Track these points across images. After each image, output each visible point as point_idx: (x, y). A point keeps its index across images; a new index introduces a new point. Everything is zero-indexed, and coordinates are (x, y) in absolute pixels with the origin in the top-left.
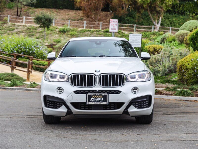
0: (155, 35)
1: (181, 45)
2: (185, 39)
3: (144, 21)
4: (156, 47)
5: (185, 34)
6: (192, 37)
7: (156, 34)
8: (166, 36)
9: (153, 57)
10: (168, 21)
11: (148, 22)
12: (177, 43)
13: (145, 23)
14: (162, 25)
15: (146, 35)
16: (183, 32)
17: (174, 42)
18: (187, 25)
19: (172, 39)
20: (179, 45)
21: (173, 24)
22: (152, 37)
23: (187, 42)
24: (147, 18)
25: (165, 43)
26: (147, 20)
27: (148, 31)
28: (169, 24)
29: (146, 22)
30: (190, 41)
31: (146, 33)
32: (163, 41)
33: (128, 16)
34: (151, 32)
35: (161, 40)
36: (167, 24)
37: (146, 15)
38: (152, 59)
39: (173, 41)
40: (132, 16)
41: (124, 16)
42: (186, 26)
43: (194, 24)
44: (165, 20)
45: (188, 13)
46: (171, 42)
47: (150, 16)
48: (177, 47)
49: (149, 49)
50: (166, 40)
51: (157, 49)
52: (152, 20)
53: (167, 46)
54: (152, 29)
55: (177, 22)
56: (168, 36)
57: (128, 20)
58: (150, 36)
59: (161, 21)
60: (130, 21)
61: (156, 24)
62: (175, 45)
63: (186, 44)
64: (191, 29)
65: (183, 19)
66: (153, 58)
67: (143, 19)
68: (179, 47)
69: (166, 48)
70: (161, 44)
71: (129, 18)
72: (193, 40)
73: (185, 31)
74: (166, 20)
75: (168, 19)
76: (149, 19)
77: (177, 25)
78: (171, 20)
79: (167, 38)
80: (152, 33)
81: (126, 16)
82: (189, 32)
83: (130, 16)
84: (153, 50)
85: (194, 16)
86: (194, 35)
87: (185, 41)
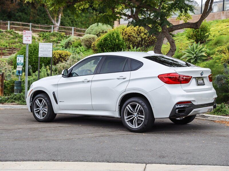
0: (56, 37)
1: (88, 51)
2: (93, 44)
3: (40, 18)
4: (62, 53)
5: (91, 39)
6: (100, 43)
7: (57, 35)
8: (71, 40)
9: (61, 65)
10: (68, 19)
11: (45, 20)
12: (84, 48)
13: (41, 20)
14: (62, 24)
15: (45, 36)
16: (90, 36)
17: (81, 47)
18: (93, 28)
19: (78, 43)
20: (86, 50)
21: (74, 23)
22: (52, 39)
23: (95, 48)
24: (44, 14)
25: (70, 48)
26: (43, 17)
27: (47, 31)
28: (70, 22)
29: (43, 19)
30: (99, 48)
31: (45, 34)
32: (68, 45)
33: (19, 11)
34: (50, 32)
35: (66, 44)
36: (67, 22)
37: (42, 11)
38: (60, 67)
39: (79, 46)
40: (24, 12)
41: (14, 11)
42: (92, 30)
43: (101, 28)
44: (65, 18)
45: (92, 11)
46: (77, 47)
47: (47, 13)
48: (84, 52)
49: (54, 55)
50: (72, 44)
51: (63, 56)
52: (50, 18)
53: (76, 54)
54: (51, 29)
55: (78, 20)
56: (73, 40)
57: (20, 16)
58: (50, 38)
59: (61, 19)
60: (22, 18)
61: (55, 23)
62: (81, 50)
63: (94, 50)
64: (98, 33)
65: (86, 18)
66: (62, 67)
67: (39, 15)
68: (86, 53)
69: (74, 56)
70: (66, 49)
71: (20, 14)
72: (101, 47)
73: (92, 36)
74: (67, 18)
75: (69, 16)
76: (46, 16)
77: (80, 24)
78: (72, 18)
79: (72, 43)
80: (52, 34)
81: (16, 11)
82: (96, 36)
83: (22, 12)
84: (59, 57)
85: (98, 14)
86: (102, 41)
87: (93, 47)
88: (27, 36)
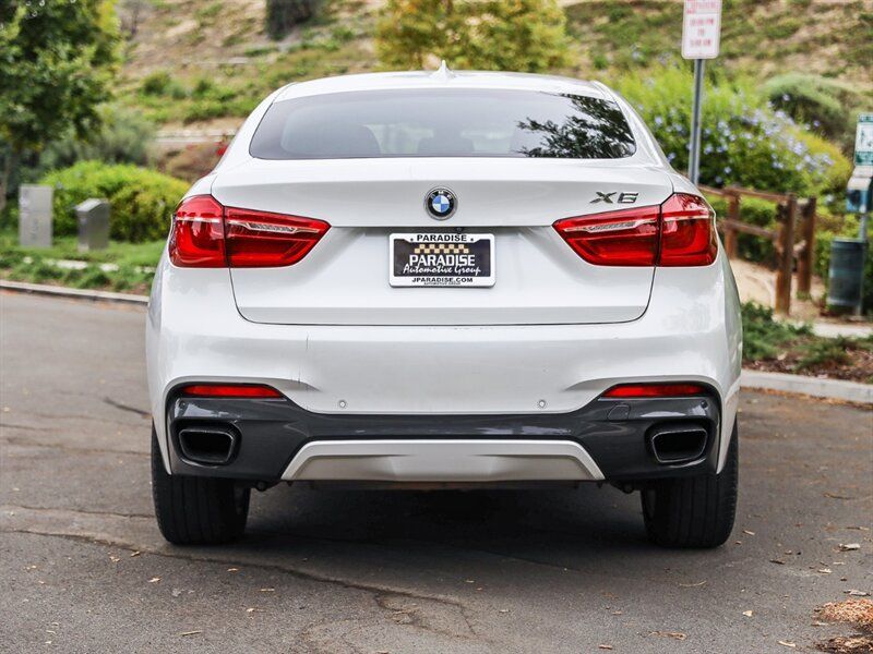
88: (701, 22)
